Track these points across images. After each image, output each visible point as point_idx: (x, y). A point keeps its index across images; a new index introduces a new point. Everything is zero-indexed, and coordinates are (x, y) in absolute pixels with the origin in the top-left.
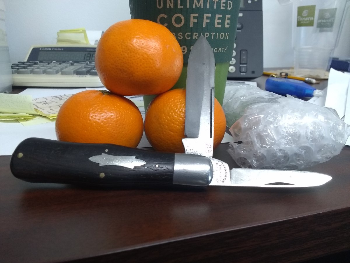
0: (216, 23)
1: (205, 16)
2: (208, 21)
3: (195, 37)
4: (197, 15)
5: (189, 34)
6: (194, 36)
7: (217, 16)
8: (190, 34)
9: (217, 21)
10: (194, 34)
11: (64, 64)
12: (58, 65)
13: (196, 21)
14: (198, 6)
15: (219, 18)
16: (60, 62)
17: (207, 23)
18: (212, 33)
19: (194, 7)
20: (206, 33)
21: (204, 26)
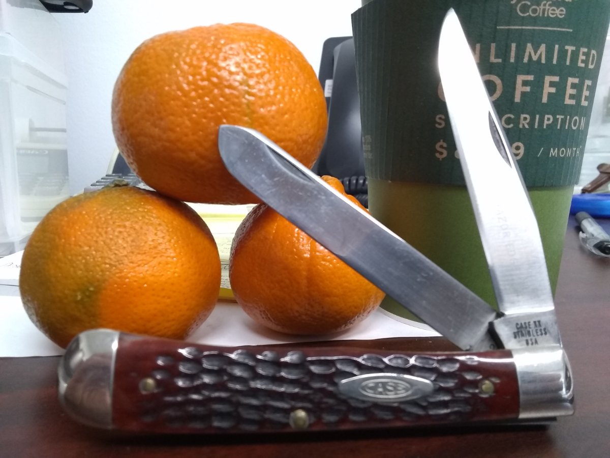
0: (567, 96)
1: (548, 79)
2: (553, 90)
3: (523, 125)
4: (531, 78)
5: (510, 118)
6: (522, 121)
7: (571, 80)
8: (512, 116)
9: (570, 91)
10: (523, 116)
13: (528, 89)
14: (535, 58)
15: (574, 86)
17: (550, 94)
18: (558, 117)
19: (526, 60)
20: (547, 116)
21: (545, 100)
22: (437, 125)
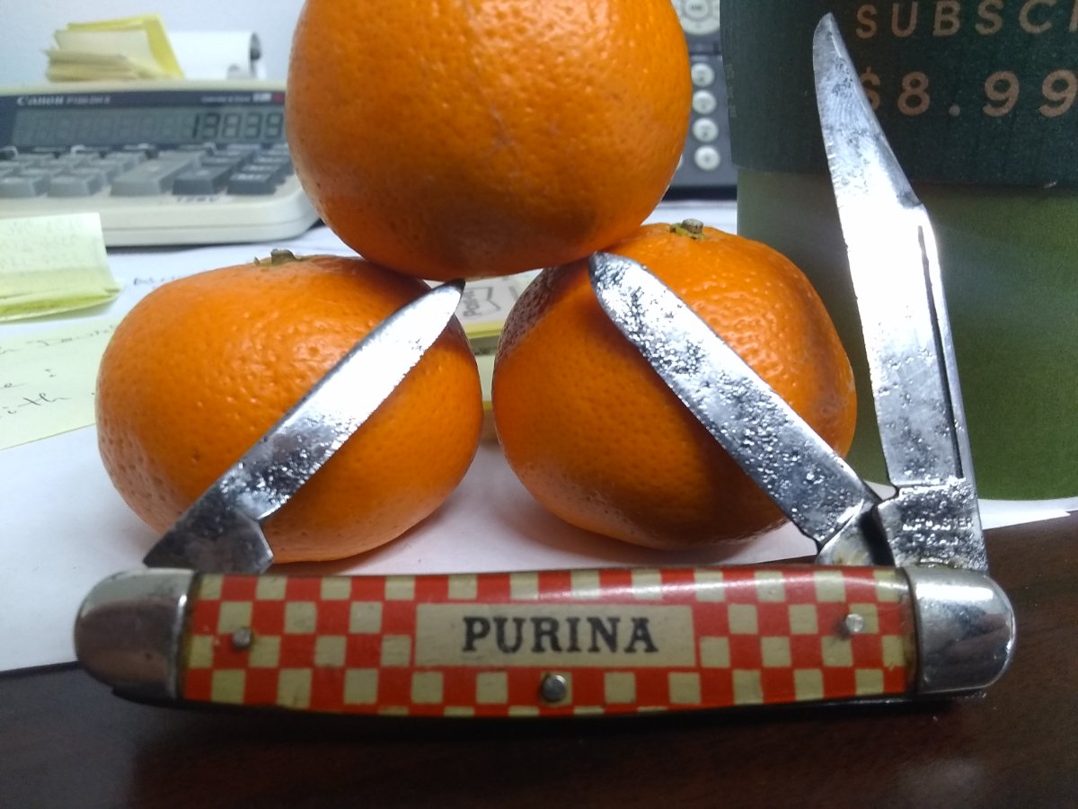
11: (120, 155)
12: (94, 159)
16: (102, 149)
22: (860, 32)
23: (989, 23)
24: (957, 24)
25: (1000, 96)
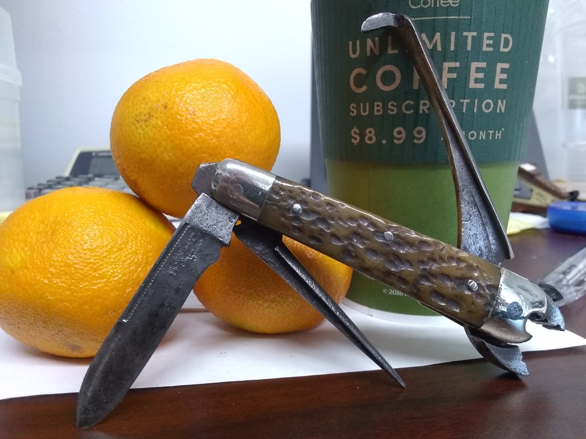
0: (472, 80)
1: (447, 65)
3: (423, 109)
6: (421, 107)
7: (475, 65)
8: (412, 103)
9: (473, 75)
14: (430, 47)
18: (462, 101)
22: (351, 113)
23: (393, 111)
24: (381, 110)
25: (400, 136)
